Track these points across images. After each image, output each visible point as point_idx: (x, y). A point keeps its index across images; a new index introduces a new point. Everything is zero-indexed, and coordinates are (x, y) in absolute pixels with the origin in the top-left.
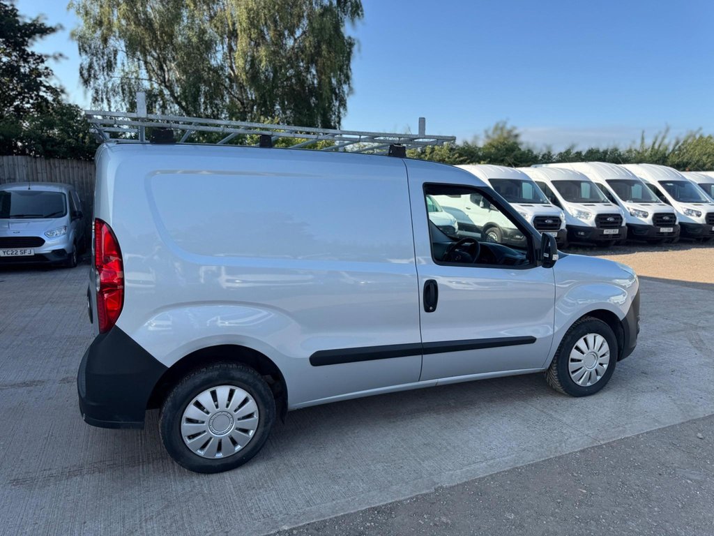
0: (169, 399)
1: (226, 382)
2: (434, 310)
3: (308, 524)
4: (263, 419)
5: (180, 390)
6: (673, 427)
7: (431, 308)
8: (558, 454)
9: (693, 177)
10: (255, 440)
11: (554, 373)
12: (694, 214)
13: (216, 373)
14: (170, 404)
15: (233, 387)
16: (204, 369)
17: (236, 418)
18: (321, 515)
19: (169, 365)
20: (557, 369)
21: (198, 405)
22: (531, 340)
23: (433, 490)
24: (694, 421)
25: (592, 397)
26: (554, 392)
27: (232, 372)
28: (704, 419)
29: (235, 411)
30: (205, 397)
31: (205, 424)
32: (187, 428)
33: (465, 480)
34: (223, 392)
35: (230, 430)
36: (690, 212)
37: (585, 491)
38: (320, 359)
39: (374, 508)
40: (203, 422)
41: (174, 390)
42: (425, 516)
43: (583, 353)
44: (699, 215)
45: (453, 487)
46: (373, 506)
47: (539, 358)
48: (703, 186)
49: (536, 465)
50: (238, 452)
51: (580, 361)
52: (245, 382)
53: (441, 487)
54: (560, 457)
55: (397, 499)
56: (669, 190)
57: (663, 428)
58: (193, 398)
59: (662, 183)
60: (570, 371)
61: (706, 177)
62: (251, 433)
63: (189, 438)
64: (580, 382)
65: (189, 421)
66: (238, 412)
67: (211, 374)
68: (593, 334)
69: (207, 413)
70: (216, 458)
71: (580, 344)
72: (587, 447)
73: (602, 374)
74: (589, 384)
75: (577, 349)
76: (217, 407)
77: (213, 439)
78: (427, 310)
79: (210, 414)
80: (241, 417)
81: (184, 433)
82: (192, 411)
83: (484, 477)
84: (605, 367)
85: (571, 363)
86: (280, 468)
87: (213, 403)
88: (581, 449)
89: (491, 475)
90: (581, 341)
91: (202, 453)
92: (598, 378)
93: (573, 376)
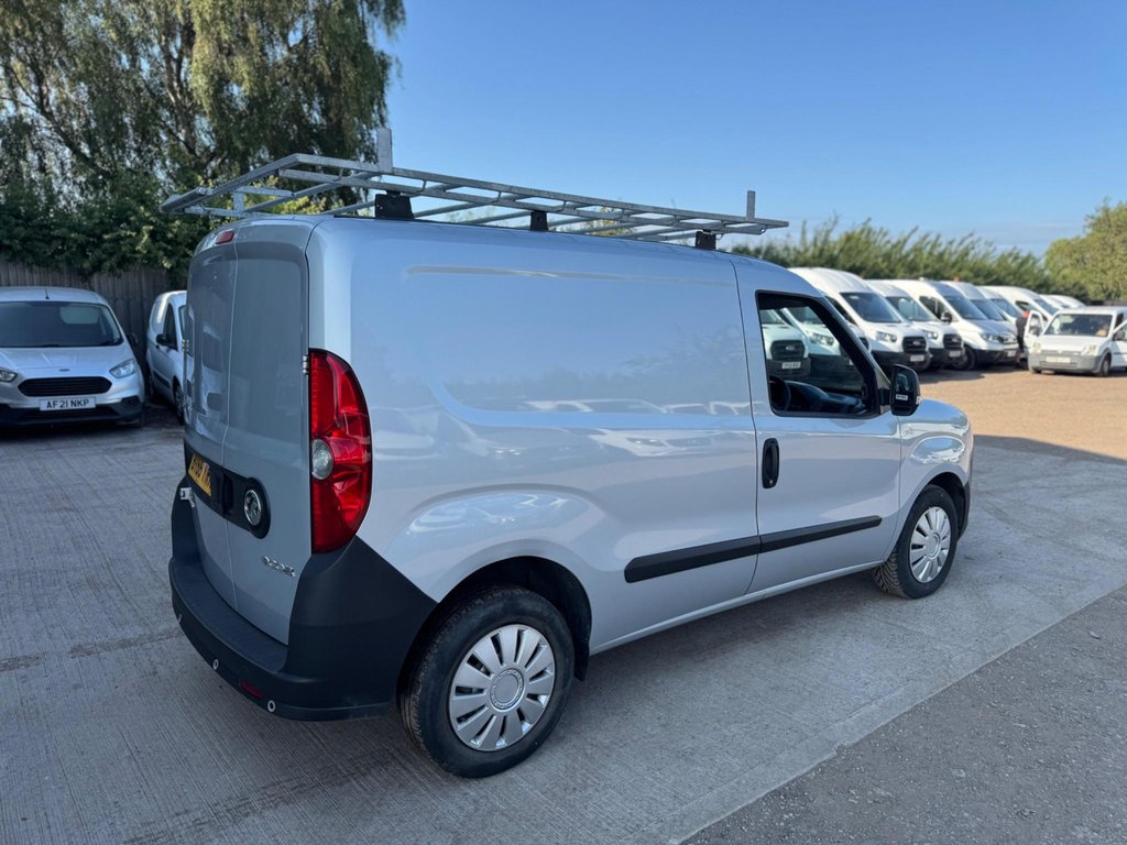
0: (430, 657)
1: (514, 618)
2: (774, 484)
3: (703, 831)
4: (561, 674)
5: (448, 639)
6: (1056, 626)
7: (771, 482)
8: (955, 680)
9: (881, 288)
10: (551, 710)
11: (893, 567)
12: (888, 338)
13: (500, 605)
14: (434, 666)
15: (521, 627)
16: (479, 601)
17: (527, 677)
18: (712, 815)
19: (438, 599)
20: (896, 562)
21: (474, 662)
22: (874, 522)
23: (835, 753)
24: (1074, 617)
25: (934, 597)
27: (520, 601)
28: (1081, 613)
29: (526, 666)
30: (483, 648)
31: (485, 694)
32: (457, 704)
33: (867, 732)
34: (508, 635)
35: (519, 698)
36: (881, 335)
37: (1023, 726)
38: (640, 570)
40: (481, 691)
41: (438, 641)
42: (853, 792)
43: (924, 535)
44: (894, 341)
45: (857, 744)
46: (773, 789)
47: (873, 549)
48: (894, 301)
49: (937, 697)
50: (529, 733)
51: (921, 547)
52: (539, 617)
53: (841, 747)
54: (958, 684)
55: (798, 774)
56: (854, 304)
57: (1049, 629)
58: (466, 653)
60: (911, 562)
61: (895, 288)
62: (544, 699)
63: (460, 720)
64: (921, 576)
65: (461, 691)
66: (529, 668)
67: (492, 608)
68: (935, 508)
69: (488, 673)
70: (497, 748)
71: (922, 522)
72: (980, 666)
73: (943, 562)
74: (929, 579)
75: (919, 530)
76: (501, 662)
77: (495, 718)
78: (767, 485)
79: (493, 676)
80: (534, 674)
81: (454, 712)
82: (466, 674)
83: (887, 725)
84: (946, 552)
85: (912, 551)
86: (589, 752)
87: (496, 656)
88: (976, 669)
89: (893, 721)
90: (923, 517)
91: (477, 743)
92: (939, 569)
93: (914, 568)
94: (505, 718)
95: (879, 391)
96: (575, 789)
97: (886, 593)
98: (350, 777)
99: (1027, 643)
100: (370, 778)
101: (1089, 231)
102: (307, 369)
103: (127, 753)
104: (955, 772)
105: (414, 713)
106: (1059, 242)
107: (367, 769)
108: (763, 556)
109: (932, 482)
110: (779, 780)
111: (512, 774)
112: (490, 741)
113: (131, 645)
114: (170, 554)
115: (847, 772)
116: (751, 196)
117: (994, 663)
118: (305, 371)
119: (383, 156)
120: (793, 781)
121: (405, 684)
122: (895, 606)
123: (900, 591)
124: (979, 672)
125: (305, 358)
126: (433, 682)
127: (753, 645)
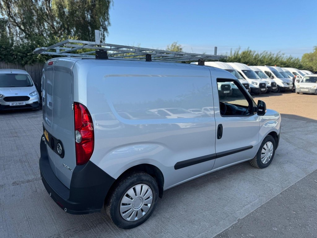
0: (114, 195)
1: (140, 182)
2: (221, 138)
4: (154, 198)
5: (119, 190)
6: (304, 178)
7: (220, 137)
8: (274, 197)
9: (253, 68)
10: (151, 208)
11: (256, 160)
12: (255, 83)
13: (136, 178)
14: (115, 198)
15: (142, 184)
16: (129, 177)
17: (144, 199)
19: (116, 178)
20: (257, 158)
21: (128, 196)
22: (251, 147)
23: (237, 221)
24: (310, 175)
25: (267, 168)
26: (255, 167)
27: (142, 177)
28: (312, 174)
29: (144, 196)
30: (131, 192)
31: (131, 205)
32: (123, 209)
33: (247, 214)
34: (138, 187)
35: (141, 206)
36: (253, 83)
37: (294, 212)
38: (179, 166)
39: (219, 234)
40: (130, 204)
41: (116, 190)
42: (242, 235)
43: (265, 150)
44: (257, 84)
45: (244, 218)
46: (218, 234)
47: (250, 155)
48: (257, 72)
49: (268, 202)
50: (145, 215)
51: (264, 153)
52: (148, 181)
53: (239, 219)
54: (275, 198)
55: (226, 228)
56: (245, 73)
57: (302, 179)
58: (125, 193)
59: (243, 71)
60: (261, 158)
62: (149, 205)
63: (123, 213)
64: (264, 162)
65: (123, 204)
66: (145, 196)
67: (133, 179)
68: (269, 142)
69: (132, 199)
70: (135, 220)
71: (265, 146)
72: (281, 192)
73: (271, 157)
74: (266, 163)
75: (264, 148)
76: (136, 195)
77: (134, 212)
78: (218, 138)
79: (133, 200)
80: (146, 198)
81: (121, 211)
82: (125, 199)
83: (253, 212)
84: (272, 155)
85: (262, 155)
86: (163, 220)
87: (134, 194)
88: (280, 193)
89: (255, 210)
90: (265, 145)
91: (129, 219)
92: (269, 159)
93: (262, 160)
94: (137, 212)
95: (254, 108)
96: (158, 233)
97: (253, 167)
98: (91, 228)
99: (295, 184)
100: (97, 228)
101: (315, 51)
102: (73, 108)
103: (26, 219)
104: (273, 228)
105: (109, 211)
106: (305, 54)
107: (96, 225)
108: (217, 159)
109: (269, 134)
110: (220, 231)
111: (140, 227)
112: (133, 218)
113: (30, 182)
114: (40, 156)
115: (241, 228)
116: (216, 48)
117: (286, 191)
118: (73, 109)
119: (97, 39)
120: (224, 231)
121: (107, 203)
122: (256, 171)
123: (257, 166)
124: (281, 194)
125: (73, 105)
126: (115, 203)
127: (213, 184)
